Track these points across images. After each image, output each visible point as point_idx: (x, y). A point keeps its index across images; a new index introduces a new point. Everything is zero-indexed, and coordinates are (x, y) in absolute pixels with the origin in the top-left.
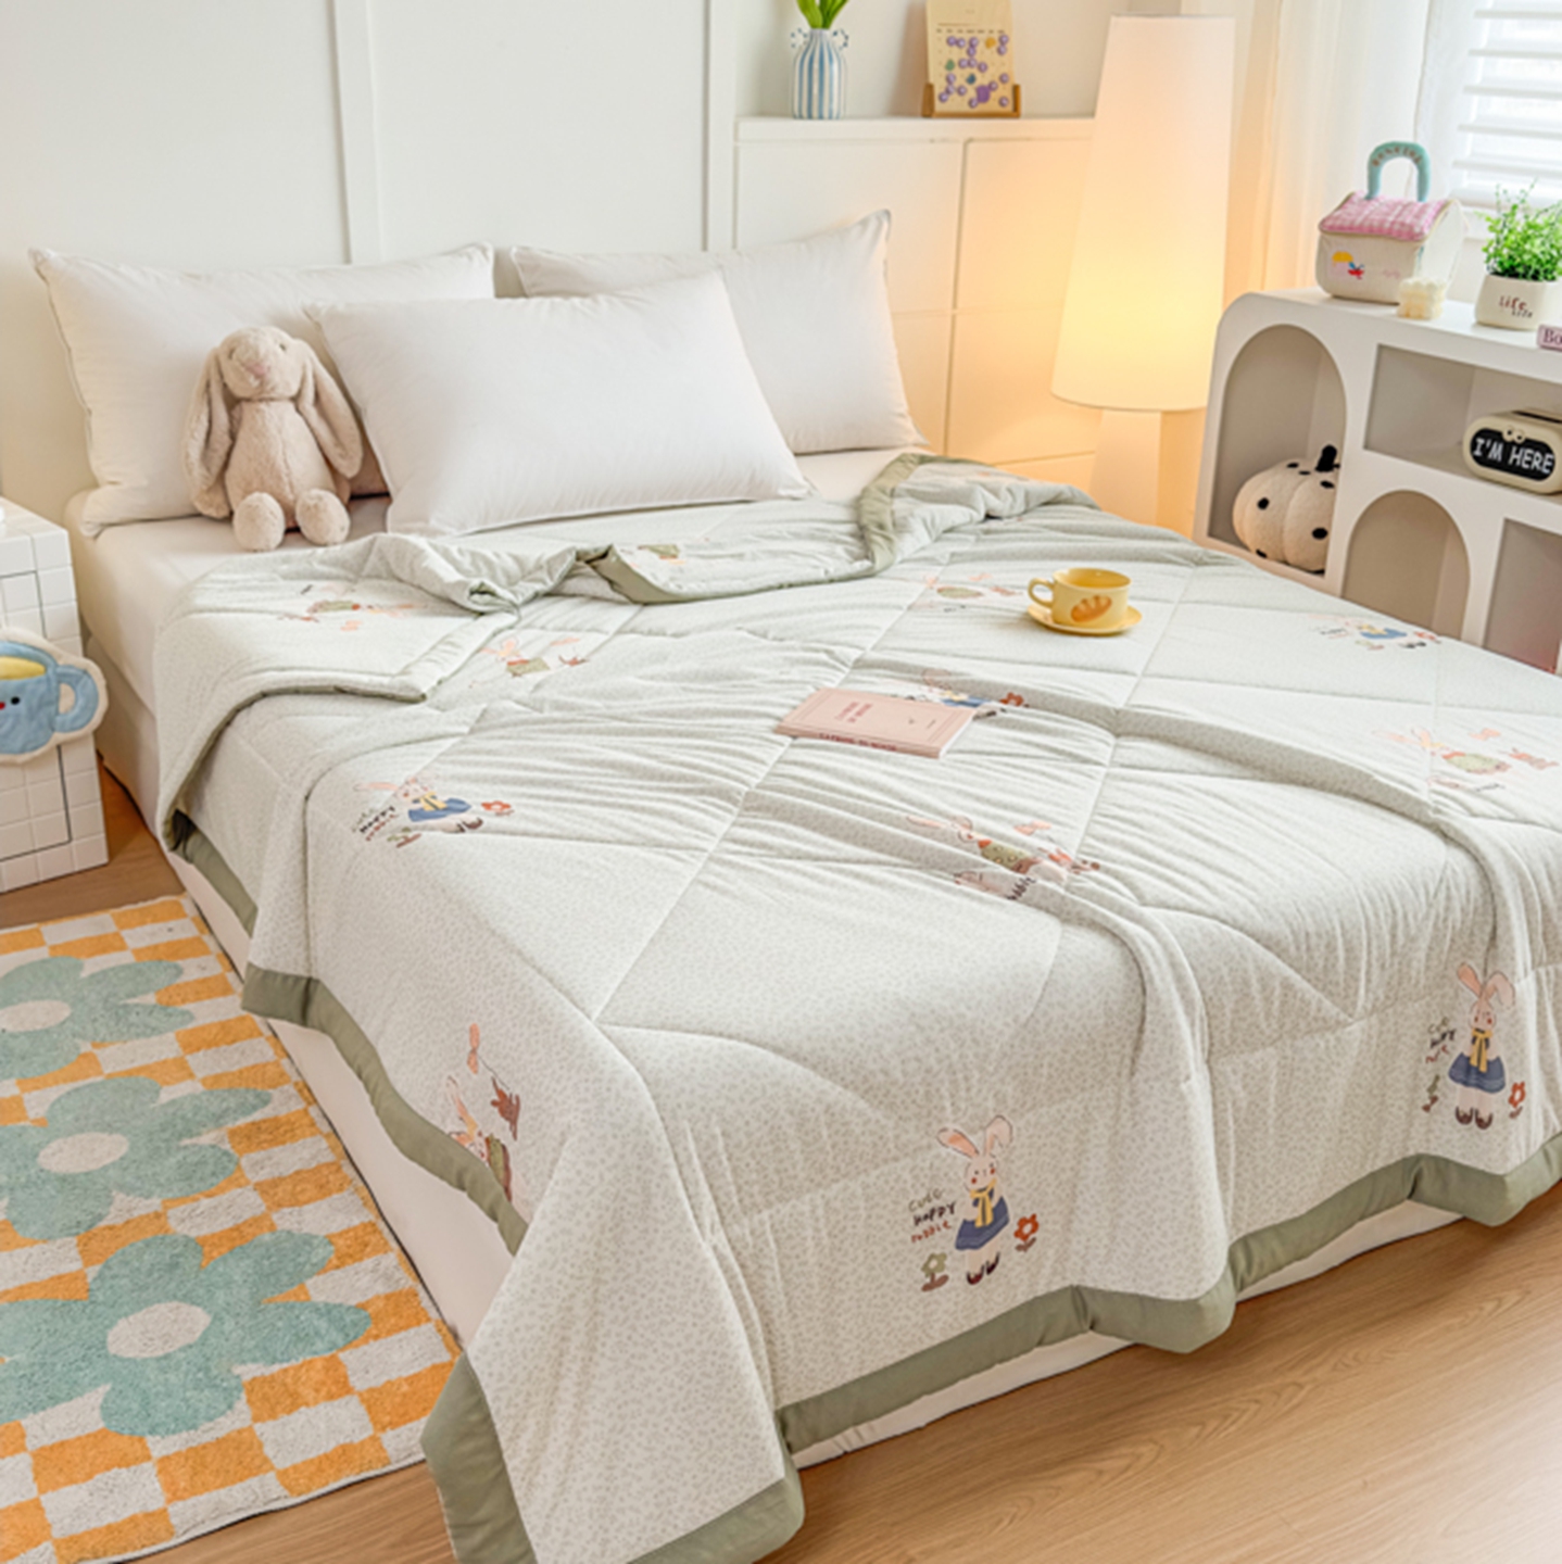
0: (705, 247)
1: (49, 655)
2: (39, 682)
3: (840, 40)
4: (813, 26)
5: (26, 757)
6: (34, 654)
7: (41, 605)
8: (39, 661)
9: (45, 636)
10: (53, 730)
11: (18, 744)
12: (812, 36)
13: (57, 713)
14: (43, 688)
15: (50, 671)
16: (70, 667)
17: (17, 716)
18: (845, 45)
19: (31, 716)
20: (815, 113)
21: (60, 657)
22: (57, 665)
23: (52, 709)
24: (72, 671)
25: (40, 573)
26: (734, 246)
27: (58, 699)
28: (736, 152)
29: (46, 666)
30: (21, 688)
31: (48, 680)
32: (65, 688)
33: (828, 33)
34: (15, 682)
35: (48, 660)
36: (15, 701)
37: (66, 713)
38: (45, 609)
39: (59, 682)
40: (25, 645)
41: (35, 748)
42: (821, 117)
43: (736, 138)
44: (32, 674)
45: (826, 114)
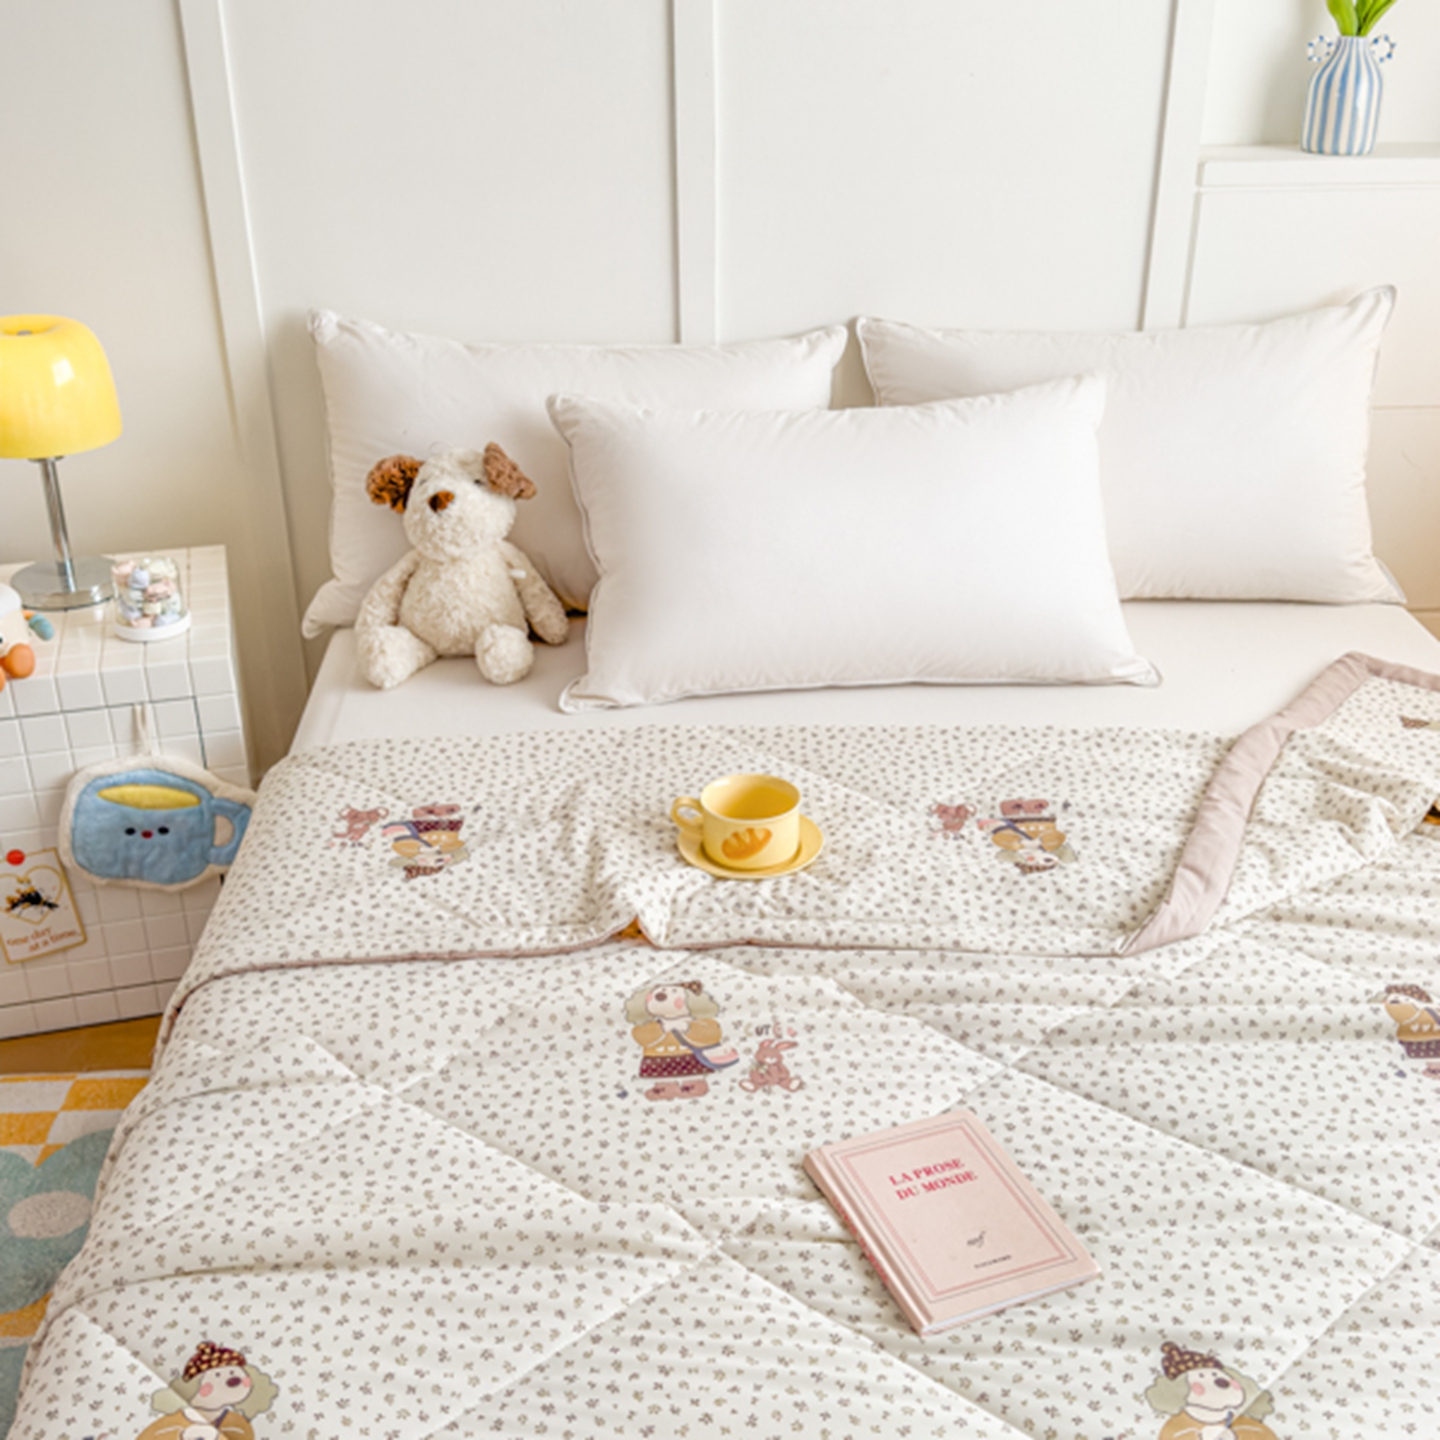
0: (1140, 327)
1: (203, 786)
2: (189, 814)
3: (1382, 49)
4: (1344, 33)
5: (175, 887)
6: (187, 784)
7: (200, 733)
8: (190, 791)
9: (205, 766)
10: (208, 862)
11: (166, 874)
12: (1338, 48)
13: (212, 845)
14: (193, 820)
15: (204, 803)
16: (228, 800)
17: (164, 847)
18: (1389, 56)
19: (180, 849)
20: (1328, 146)
21: (216, 788)
22: (212, 797)
23: (206, 841)
24: (228, 805)
25: (199, 700)
26: (1182, 325)
27: (213, 830)
28: (1198, 198)
29: (200, 799)
30: (170, 818)
31: (201, 813)
32: (220, 821)
33: (1361, 40)
34: (163, 812)
35: (202, 792)
36: (163, 831)
37: (222, 846)
38: (205, 736)
39: (213, 816)
40: (174, 775)
41: (185, 879)
42: (1335, 153)
43: (1199, 181)
44: (182, 805)
45: (1343, 148)
